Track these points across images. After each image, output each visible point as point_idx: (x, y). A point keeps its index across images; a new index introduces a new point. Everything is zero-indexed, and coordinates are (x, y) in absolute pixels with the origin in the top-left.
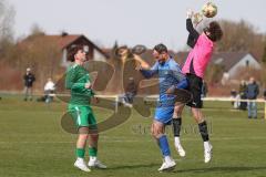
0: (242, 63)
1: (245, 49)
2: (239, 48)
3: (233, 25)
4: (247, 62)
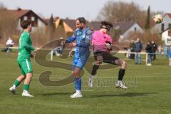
0: (132, 29)
1: (134, 21)
3: (126, 5)
4: (135, 28)
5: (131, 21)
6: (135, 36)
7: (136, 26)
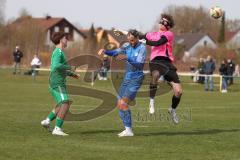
0: (201, 43)
1: (203, 32)
2: (198, 30)
3: (193, 10)
4: (205, 43)
5: (200, 33)
6: (205, 53)
7: (206, 38)
